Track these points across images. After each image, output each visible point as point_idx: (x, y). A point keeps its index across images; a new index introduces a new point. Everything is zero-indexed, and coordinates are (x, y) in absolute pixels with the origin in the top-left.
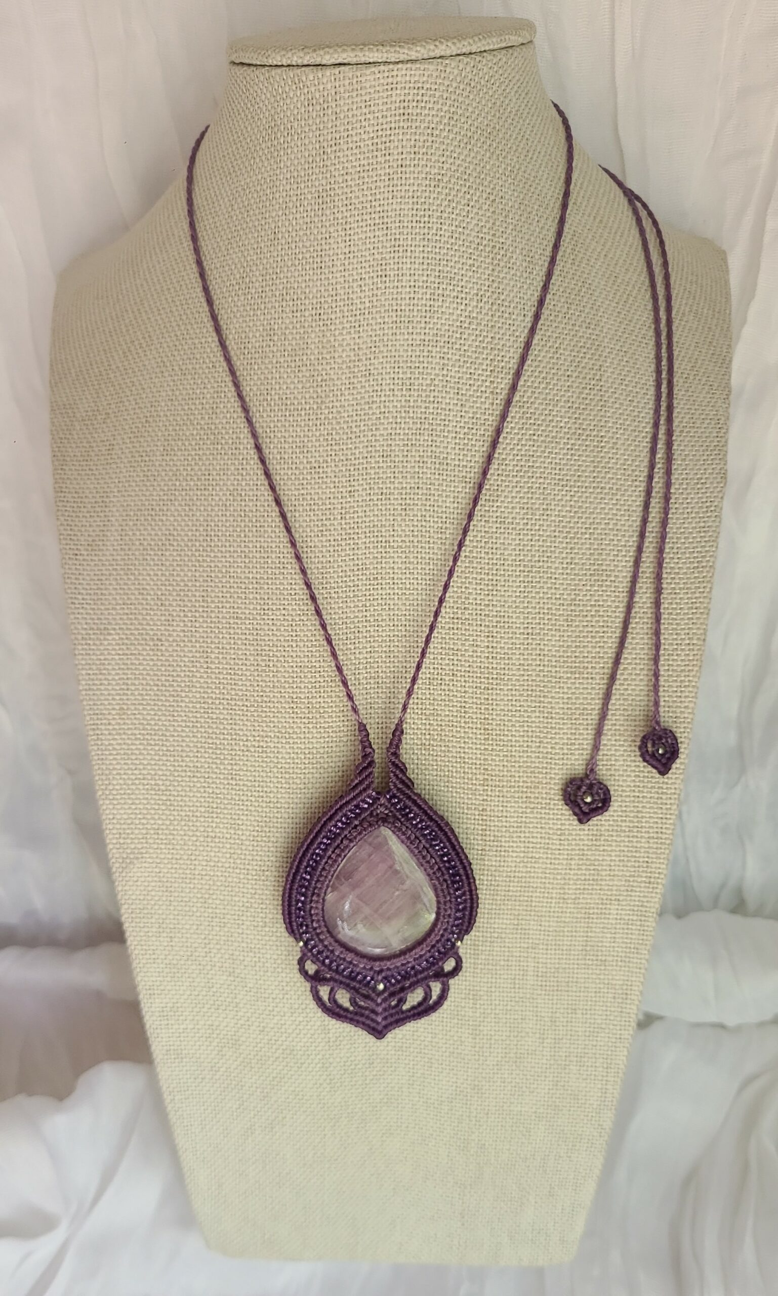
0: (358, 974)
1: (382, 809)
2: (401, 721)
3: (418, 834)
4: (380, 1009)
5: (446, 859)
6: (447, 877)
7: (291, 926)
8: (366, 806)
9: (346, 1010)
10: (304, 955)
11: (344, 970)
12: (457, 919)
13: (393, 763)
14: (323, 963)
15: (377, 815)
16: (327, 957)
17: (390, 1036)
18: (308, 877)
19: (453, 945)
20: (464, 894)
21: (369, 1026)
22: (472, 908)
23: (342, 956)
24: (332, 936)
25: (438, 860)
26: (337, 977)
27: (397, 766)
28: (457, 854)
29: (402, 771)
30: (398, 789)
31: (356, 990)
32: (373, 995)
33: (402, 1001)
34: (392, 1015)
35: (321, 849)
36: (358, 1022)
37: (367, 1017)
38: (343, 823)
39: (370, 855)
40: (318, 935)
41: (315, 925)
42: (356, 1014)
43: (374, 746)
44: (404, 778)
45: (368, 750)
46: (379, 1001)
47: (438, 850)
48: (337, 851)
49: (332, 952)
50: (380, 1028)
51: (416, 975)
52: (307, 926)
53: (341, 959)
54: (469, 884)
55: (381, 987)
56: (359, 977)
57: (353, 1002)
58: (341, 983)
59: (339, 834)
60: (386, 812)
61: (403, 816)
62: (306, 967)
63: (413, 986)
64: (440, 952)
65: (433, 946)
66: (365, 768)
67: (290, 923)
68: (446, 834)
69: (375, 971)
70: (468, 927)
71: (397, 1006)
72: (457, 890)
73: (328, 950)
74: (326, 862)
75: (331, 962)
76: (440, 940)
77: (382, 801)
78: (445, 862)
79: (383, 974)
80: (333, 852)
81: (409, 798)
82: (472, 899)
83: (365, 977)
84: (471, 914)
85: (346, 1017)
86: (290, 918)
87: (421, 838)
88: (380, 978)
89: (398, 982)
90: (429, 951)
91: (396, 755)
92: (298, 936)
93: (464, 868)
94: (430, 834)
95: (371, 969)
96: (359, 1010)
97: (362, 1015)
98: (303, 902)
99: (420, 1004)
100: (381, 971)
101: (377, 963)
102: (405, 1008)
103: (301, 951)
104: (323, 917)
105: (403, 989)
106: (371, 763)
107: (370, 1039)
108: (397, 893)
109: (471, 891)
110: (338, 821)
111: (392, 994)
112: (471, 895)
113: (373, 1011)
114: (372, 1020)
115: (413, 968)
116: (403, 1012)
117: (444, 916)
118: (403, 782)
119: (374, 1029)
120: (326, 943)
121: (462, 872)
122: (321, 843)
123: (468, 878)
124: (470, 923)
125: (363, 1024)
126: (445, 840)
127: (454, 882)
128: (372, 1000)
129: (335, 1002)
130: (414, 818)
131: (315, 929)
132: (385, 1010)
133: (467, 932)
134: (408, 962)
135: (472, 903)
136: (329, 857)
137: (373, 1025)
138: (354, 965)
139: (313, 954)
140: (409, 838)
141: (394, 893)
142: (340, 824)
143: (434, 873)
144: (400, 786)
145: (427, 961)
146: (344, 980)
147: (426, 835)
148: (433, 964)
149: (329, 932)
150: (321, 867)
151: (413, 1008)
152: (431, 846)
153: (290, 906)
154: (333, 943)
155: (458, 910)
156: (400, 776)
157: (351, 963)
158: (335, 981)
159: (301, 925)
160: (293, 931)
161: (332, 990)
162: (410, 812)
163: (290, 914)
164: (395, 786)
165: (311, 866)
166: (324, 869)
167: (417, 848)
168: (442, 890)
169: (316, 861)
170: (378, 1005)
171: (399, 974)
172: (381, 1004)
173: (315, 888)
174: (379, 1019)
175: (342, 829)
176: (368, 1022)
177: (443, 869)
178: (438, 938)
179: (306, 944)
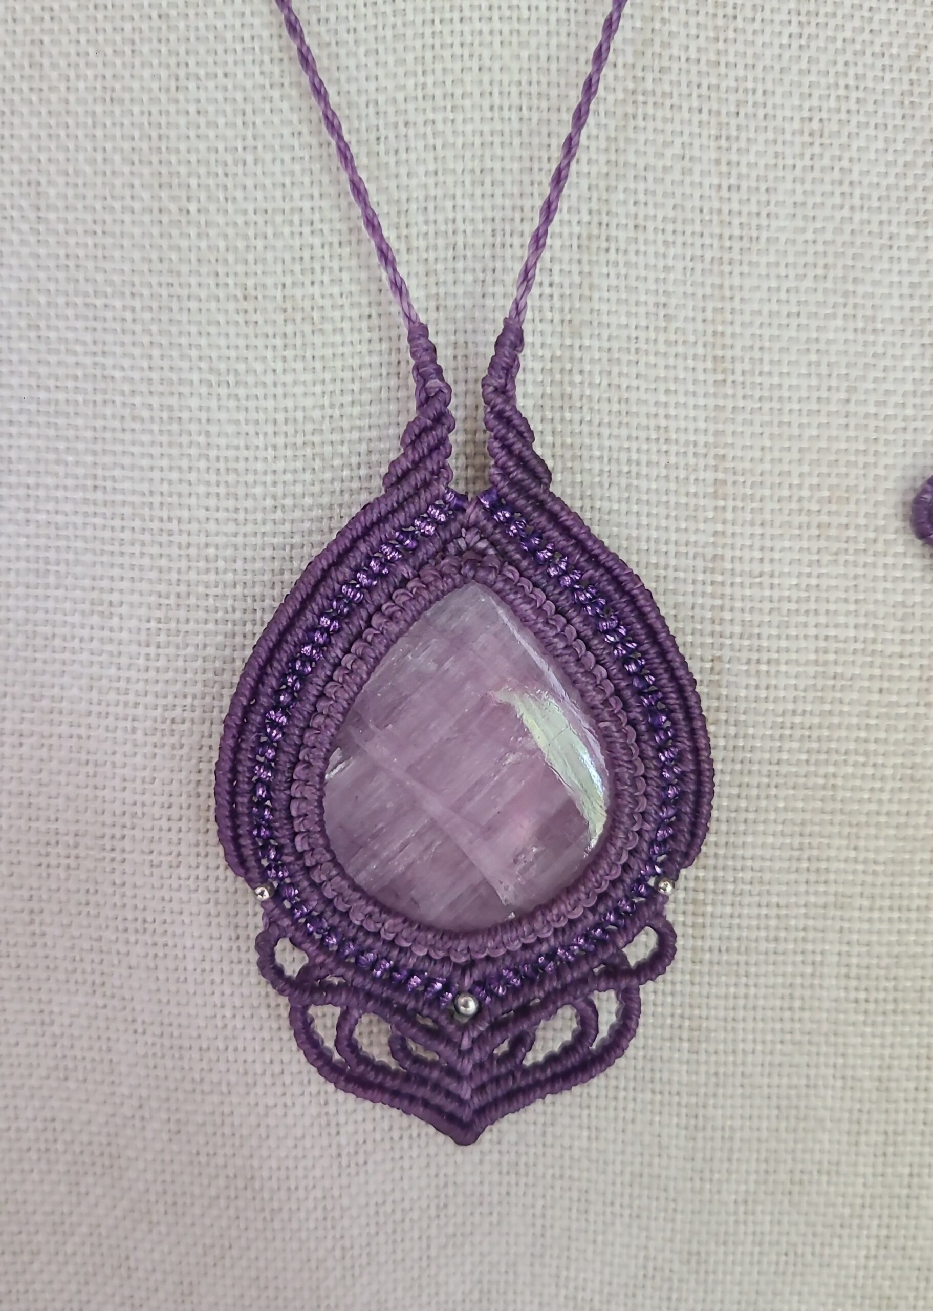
0: (412, 973)
1: (471, 537)
2: (518, 309)
3: (563, 601)
4: (467, 1066)
5: (632, 668)
6: (636, 714)
7: (238, 847)
8: (430, 529)
9: (382, 1069)
10: (271, 922)
11: (374, 965)
12: (661, 824)
13: (500, 416)
14: (322, 945)
15: (460, 553)
16: (332, 930)
17: (488, 1137)
18: (284, 720)
19: (654, 892)
20: (679, 759)
21: (439, 1110)
22: (699, 794)
23: (371, 927)
24: (343, 874)
25: (614, 669)
26: (359, 981)
27: (508, 423)
28: (663, 653)
29: (520, 434)
30: (513, 484)
31: (409, 1016)
32: (451, 1028)
33: (522, 1042)
34: (496, 1080)
35: (316, 646)
36: (412, 1098)
37: (436, 1087)
38: (372, 576)
39: (440, 662)
40: (307, 870)
41: (300, 844)
42: (407, 1078)
43: (449, 377)
44: (527, 453)
45: (434, 383)
46: (466, 1043)
47: (614, 645)
48: (357, 647)
49: (345, 915)
50: (466, 1114)
51: (558, 972)
52: (279, 849)
53: (368, 933)
54: (692, 732)
55: (472, 1006)
56: (415, 981)
57: (398, 1047)
58: (369, 995)
59: (360, 604)
60: (482, 545)
61: (525, 555)
62: (279, 959)
63: (550, 1005)
64: (617, 911)
65: (603, 897)
66: (425, 430)
67: (236, 838)
68: (633, 600)
69: (456, 966)
70: (690, 845)
71: (511, 1054)
72: (660, 749)
73: (335, 910)
74: (330, 679)
75: (341, 944)
76: (620, 880)
77: (473, 513)
78: (630, 675)
79: (476, 974)
80: (347, 651)
81: (540, 506)
82: (699, 772)
83: (429, 982)
84: (696, 812)
85: (381, 1088)
86: (235, 827)
87: (572, 613)
88: (467, 982)
89: (515, 991)
90: (593, 910)
91: (505, 392)
92: (255, 874)
93: (680, 691)
94: (592, 602)
95: (446, 960)
96: (415, 1069)
97: (423, 1081)
98: (268, 786)
99: (568, 1049)
100: (471, 964)
101: (462, 944)
102: (530, 1059)
103: (267, 914)
104: (322, 823)
105: (524, 1011)
106: (442, 418)
107: (442, 1144)
108: (511, 759)
109: (696, 751)
110: (358, 569)
111: (497, 1026)
112: (698, 762)
113: (451, 1072)
114: (449, 1094)
115: (551, 955)
116: (526, 1072)
117: (631, 816)
118: (522, 462)
119: (452, 1118)
120: (329, 893)
121: (673, 699)
122: (313, 629)
123: (689, 718)
124: (693, 835)
125: (426, 1104)
126: (632, 618)
127: (654, 729)
128: (449, 1041)
129: (354, 1047)
130: (548, 562)
131: (300, 856)
132: (480, 1066)
133: (688, 856)
134: (540, 941)
135: (699, 783)
136: (337, 665)
137: (451, 1106)
138: (402, 950)
139: (295, 922)
140: (540, 611)
141: (502, 758)
142: (362, 576)
143: (606, 702)
144: (518, 474)
145: (586, 936)
146: (376, 989)
147: (583, 605)
148: (601, 943)
149: (334, 861)
150: (313, 691)
151: (552, 1059)
152: (597, 632)
153: (233, 793)
154: (348, 892)
155: (664, 803)
156: (518, 446)
157: (392, 943)
158: (356, 990)
159: (265, 848)
160: (242, 862)
161: (344, 1016)
162: (541, 547)
163: (234, 815)
164: (505, 473)
165: (290, 690)
166: (322, 695)
167: (561, 635)
168: (626, 747)
169: (302, 677)
170: (462, 1054)
171: (517, 973)
172: (470, 1051)
173: (299, 748)
174: (466, 1092)
175: (369, 588)
176: (439, 1100)
177: (627, 693)
178: (616, 873)
179: (277, 896)
